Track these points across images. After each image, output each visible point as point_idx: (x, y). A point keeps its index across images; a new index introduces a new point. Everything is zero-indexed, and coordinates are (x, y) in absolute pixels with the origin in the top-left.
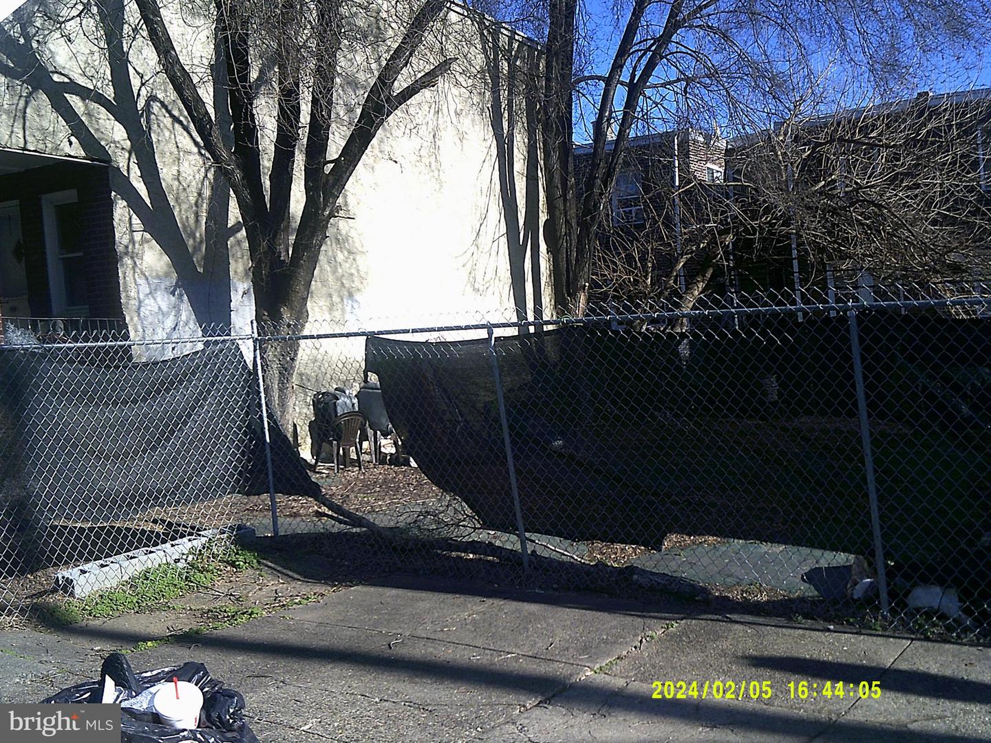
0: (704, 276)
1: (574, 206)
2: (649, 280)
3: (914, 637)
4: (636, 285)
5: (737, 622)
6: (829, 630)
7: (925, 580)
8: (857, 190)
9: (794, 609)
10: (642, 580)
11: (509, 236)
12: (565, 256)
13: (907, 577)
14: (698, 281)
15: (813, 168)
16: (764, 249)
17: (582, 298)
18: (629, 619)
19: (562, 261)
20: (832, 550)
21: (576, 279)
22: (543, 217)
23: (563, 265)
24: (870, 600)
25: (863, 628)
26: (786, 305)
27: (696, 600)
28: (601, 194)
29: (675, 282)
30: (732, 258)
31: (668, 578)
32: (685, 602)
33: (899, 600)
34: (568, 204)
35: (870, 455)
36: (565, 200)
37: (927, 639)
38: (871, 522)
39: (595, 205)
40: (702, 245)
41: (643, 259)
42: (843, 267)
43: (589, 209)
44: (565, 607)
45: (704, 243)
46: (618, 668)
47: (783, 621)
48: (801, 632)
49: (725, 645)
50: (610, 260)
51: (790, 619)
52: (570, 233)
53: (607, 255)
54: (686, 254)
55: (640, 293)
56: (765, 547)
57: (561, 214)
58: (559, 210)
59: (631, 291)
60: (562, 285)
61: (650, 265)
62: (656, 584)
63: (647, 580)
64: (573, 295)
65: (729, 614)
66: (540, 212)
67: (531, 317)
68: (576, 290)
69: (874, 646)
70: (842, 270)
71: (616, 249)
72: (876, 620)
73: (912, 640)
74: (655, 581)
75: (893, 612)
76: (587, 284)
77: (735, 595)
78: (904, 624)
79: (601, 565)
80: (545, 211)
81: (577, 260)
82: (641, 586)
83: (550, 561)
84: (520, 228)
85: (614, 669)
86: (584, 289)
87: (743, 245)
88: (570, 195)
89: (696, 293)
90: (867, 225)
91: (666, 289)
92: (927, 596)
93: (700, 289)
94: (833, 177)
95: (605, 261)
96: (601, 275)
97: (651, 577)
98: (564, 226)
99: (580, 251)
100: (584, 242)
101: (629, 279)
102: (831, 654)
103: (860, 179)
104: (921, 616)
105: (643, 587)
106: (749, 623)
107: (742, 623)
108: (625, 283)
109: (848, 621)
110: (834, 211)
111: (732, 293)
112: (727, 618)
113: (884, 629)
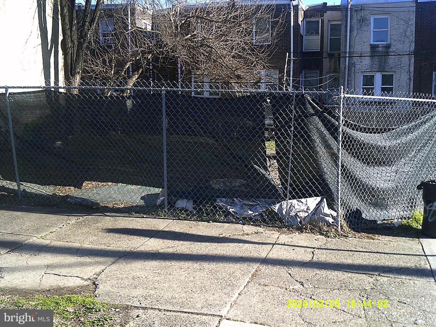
0: (138, 72)
1: (76, 34)
2: (113, 72)
3: (174, 218)
4: (107, 73)
5: (108, 216)
6: (144, 217)
7: (181, 197)
8: (203, 40)
9: (133, 210)
10: (71, 201)
11: (43, 46)
12: (70, 57)
13: (175, 196)
14: (136, 74)
15: (186, 27)
16: (164, 62)
17: (78, 77)
18: (62, 216)
19: (69, 59)
20: (154, 187)
21: (75, 68)
22: (61, 38)
23: (69, 61)
24: (161, 206)
25: (157, 216)
26: (138, 87)
27: (93, 208)
28: (88, 30)
29: (125, 74)
30: (151, 65)
31: (83, 199)
32: (89, 209)
33: (172, 205)
34: (73, 33)
35: (165, 149)
36: (71, 31)
37: (179, 219)
38: (163, 175)
39: (85, 35)
40: (137, 58)
41: (110, 62)
42: (198, 73)
43: (82, 36)
44: (34, 213)
45: (138, 57)
46: (50, 236)
47: (127, 215)
48: (133, 218)
49: (99, 225)
50: (95, 61)
51: (130, 214)
52: (73, 46)
53: (93, 58)
54: (130, 61)
55: (108, 77)
56: (130, 187)
57: (69, 37)
58: (68, 35)
59: (104, 76)
60: (68, 71)
61: (113, 65)
62: (77, 202)
63: (74, 201)
64: (73, 75)
65: (106, 213)
66: (59, 35)
67: (52, 84)
68: (75, 74)
69: (159, 222)
70: (197, 74)
71: (98, 56)
72: (162, 213)
73: (174, 219)
74: (77, 201)
75: (169, 210)
76: (81, 71)
77: (111, 205)
78: (172, 213)
79: (54, 195)
80: (62, 35)
81: (76, 59)
82: (71, 203)
83: (31, 194)
84: (49, 42)
85: (47, 237)
86: (79, 73)
87: (156, 59)
88: (74, 28)
89: (134, 79)
90: (206, 56)
91: (120, 76)
92: (181, 203)
93: (136, 78)
94: (195, 33)
95: (92, 61)
96: (90, 67)
97: (76, 199)
98: (70, 43)
99: (78, 55)
100: (79, 51)
101: (104, 70)
102: (141, 226)
103: (206, 35)
104: (178, 211)
105: (72, 204)
106: (113, 216)
107: (109, 216)
108: (101, 72)
109: (152, 214)
110: (193, 48)
111: (151, 80)
112: (105, 214)
113: (165, 216)
